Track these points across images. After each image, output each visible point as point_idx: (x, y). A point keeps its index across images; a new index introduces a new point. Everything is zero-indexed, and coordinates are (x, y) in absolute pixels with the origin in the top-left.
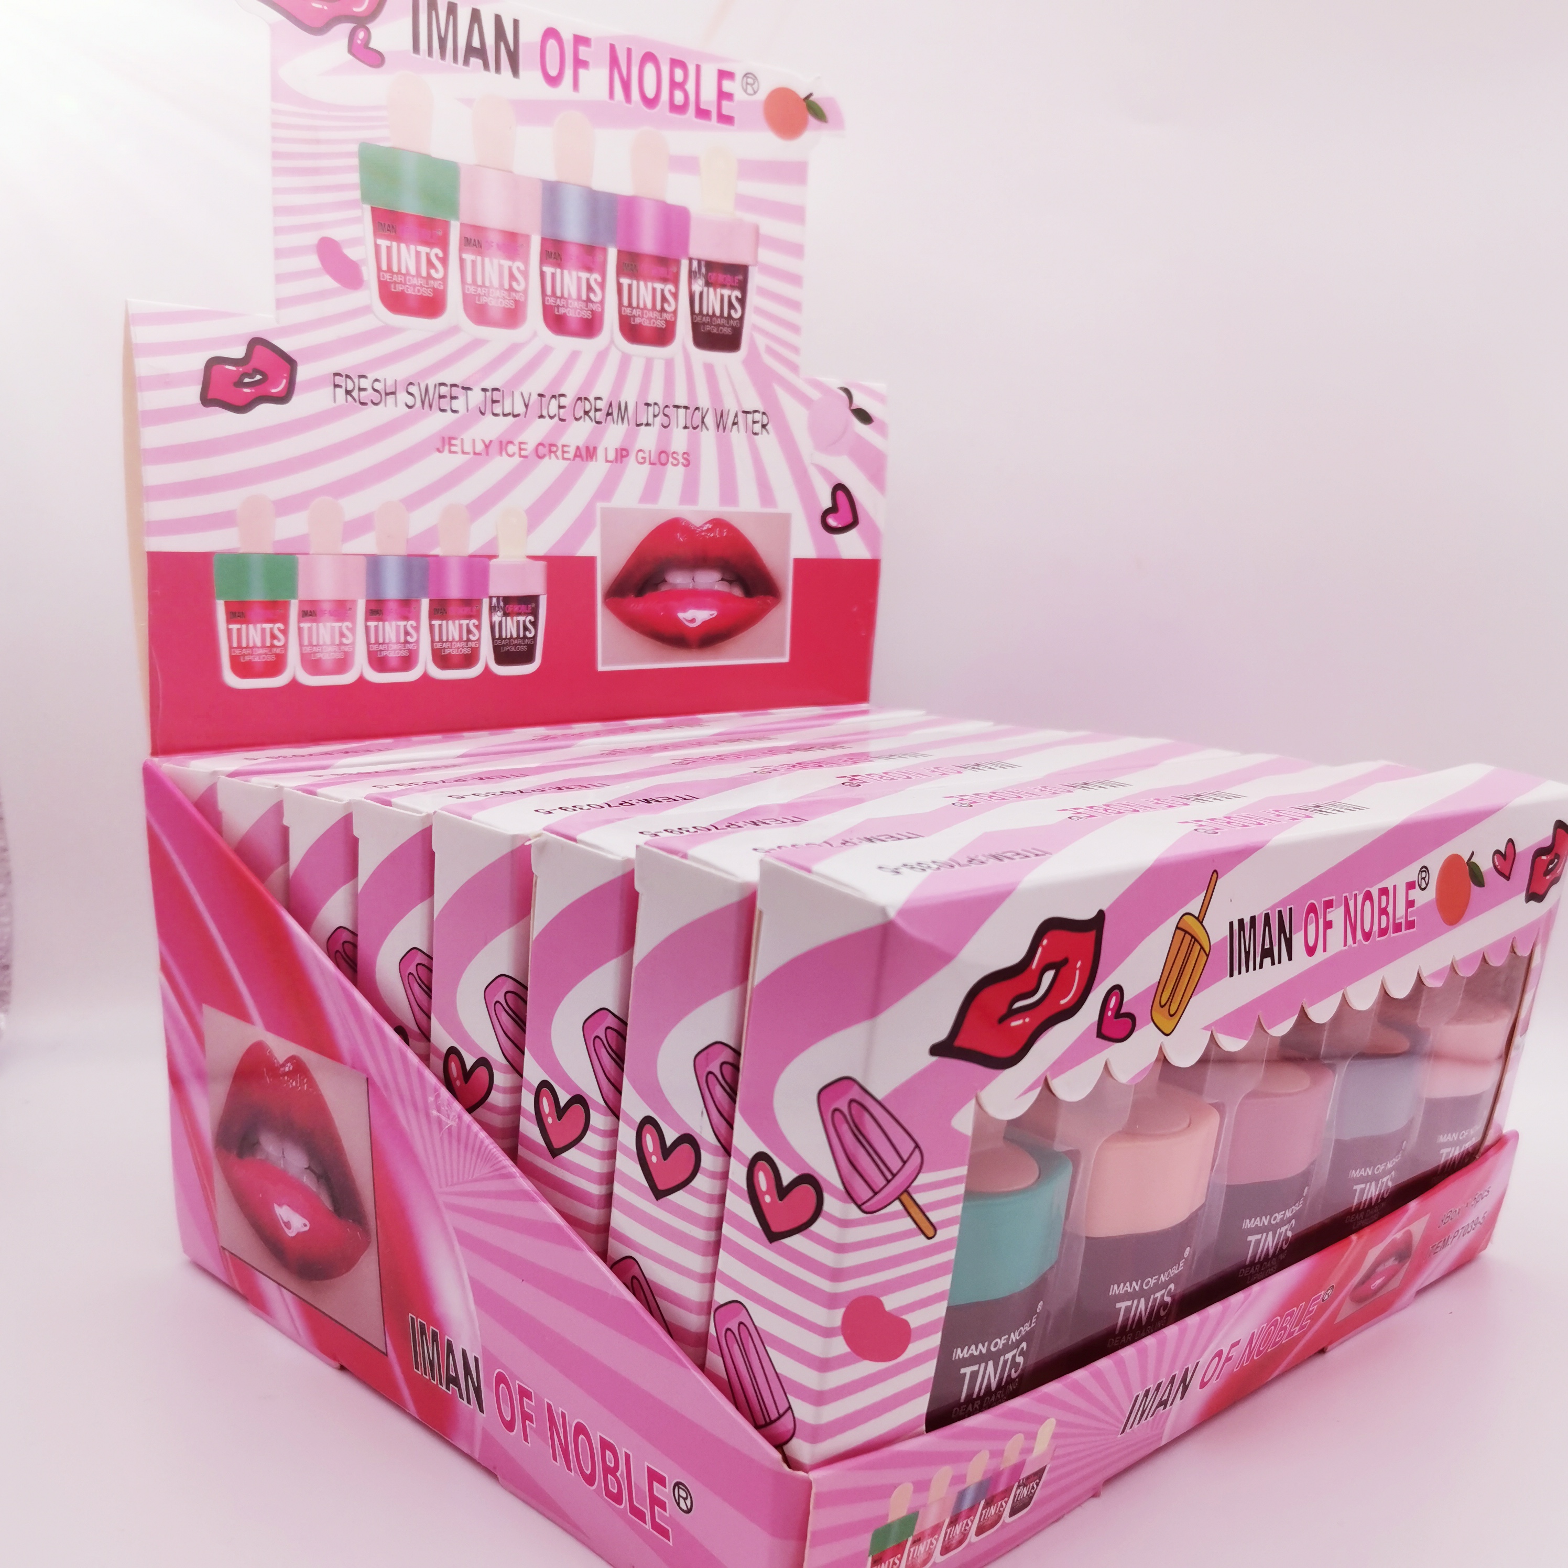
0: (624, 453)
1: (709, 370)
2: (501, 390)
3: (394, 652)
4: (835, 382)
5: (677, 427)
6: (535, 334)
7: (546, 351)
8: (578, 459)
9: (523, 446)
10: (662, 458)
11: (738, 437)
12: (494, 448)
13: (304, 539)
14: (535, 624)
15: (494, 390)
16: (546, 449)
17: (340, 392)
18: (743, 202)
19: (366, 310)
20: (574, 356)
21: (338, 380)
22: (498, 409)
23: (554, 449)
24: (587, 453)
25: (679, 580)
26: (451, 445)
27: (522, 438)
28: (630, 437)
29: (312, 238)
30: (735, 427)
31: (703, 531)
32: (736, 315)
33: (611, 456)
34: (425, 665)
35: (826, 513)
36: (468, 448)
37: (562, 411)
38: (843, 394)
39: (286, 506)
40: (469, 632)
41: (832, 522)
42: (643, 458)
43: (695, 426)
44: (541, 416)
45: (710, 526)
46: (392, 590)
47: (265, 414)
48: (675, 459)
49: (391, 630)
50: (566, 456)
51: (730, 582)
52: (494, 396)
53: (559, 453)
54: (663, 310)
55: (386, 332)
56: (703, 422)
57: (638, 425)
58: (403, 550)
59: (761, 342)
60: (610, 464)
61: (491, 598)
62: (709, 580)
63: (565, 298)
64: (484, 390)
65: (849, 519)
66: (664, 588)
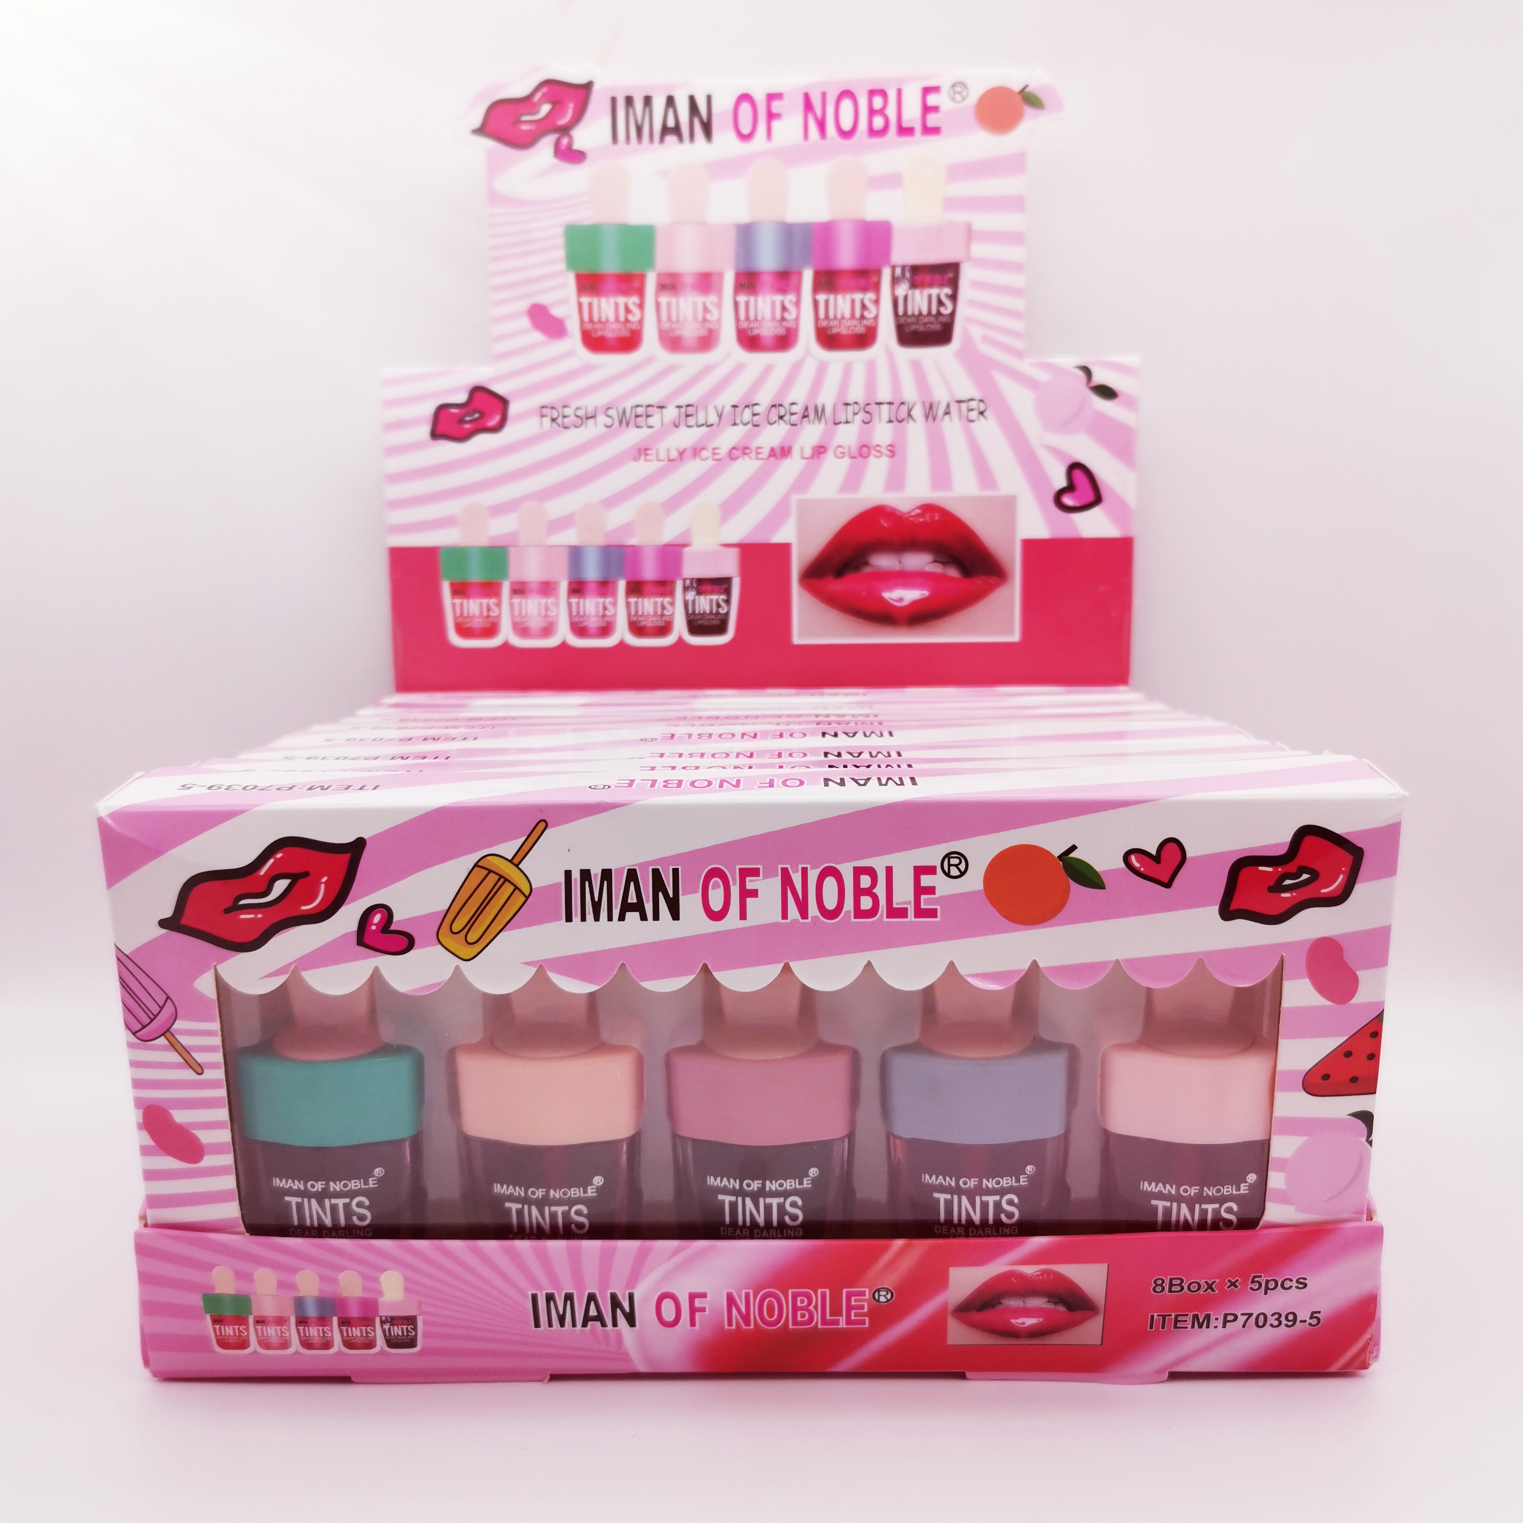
0: (821, 450)
1: (917, 367)
2: (695, 405)
3: (593, 623)
4: (1070, 361)
5: (880, 421)
6: (728, 355)
7: (739, 368)
8: (772, 459)
9: (716, 451)
10: (864, 451)
11: (951, 428)
12: (688, 454)
13: (514, 535)
14: (728, 601)
15: (688, 406)
16: (741, 450)
17: (546, 421)
18: (952, 203)
19: (569, 354)
20: (768, 370)
21: (545, 411)
22: (691, 421)
23: (748, 451)
24: (783, 452)
25: (884, 562)
26: (646, 455)
27: (715, 444)
28: (828, 434)
29: (525, 305)
30: (947, 417)
31: (913, 516)
32: (946, 311)
33: (808, 452)
34: (622, 633)
35: (1060, 493)
36: (663, 455)
37: (756, 418)
38: (1081, 374)
39: (498, 510)
40: (663, 608)
41: (1068, 500)
42: (842, 453)
43: (900, 420)
44: (735, 424)
45: (918, 511)
46: (592, 572)
47: (482, 442)
48: (878, 451)
49: (591, 606)
50: (760, 456)
51: (944, 563)
52: (687, 412)
53: (753, 455)
54: (863, 317)
55: (587, 369)
56: (909, 415)
57: (836, 424)
58: (601, 541)
59: (977, 333)
60: (807, 460)
61: (685, 580)
62: (918, 561)
63: (759, 321)
64: (679, 407)
65: (1091, 497)
66: (867, 570)
